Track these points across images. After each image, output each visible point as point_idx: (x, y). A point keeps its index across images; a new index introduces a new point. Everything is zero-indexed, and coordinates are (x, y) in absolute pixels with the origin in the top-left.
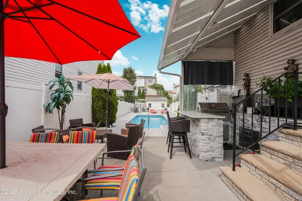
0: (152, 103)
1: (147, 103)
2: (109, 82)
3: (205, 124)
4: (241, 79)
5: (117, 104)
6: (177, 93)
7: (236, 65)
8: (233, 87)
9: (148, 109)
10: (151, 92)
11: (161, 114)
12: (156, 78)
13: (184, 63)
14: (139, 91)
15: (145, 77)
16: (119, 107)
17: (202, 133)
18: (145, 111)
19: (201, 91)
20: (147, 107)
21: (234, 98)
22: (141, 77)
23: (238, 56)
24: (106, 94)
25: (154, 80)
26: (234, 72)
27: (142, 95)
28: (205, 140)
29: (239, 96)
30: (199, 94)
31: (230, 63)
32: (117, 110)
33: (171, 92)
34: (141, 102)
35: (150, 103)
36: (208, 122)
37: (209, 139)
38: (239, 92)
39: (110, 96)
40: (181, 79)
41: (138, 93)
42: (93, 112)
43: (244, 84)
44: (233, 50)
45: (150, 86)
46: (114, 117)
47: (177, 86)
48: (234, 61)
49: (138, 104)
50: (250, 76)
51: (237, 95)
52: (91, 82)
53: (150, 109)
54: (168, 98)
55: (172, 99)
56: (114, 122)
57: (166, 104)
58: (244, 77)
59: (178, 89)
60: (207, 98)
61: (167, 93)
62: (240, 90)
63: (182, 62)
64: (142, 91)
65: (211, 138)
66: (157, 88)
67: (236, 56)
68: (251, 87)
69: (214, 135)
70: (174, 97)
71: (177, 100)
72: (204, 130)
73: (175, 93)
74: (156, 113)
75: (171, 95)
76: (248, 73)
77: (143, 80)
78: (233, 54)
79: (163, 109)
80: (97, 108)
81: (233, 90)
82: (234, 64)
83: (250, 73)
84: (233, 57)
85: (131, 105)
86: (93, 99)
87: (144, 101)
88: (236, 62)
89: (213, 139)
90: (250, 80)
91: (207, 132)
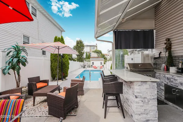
0: (95, 62)
1: (91, 62)
2: (59, 49)
3: (138, 87)
4: (163, 43)
5: (69, 64)
6: (110, 55)
7: (156, 32)
8: (154, 50)
9: (92, 66)
10: (94, 55)
11: (100, 69)
12: (97, 46)
13: (115, 33)
14: (87, 54)
15: (90, 46)
16: (70, 66)
17: (136, 96)
18: (90, 67)
19: (127, 54)
20: (91, 64)
21: (155, 58)
22: (88, 46)
23: (159, 25)
24: (60, 57)
25: (95, 48)
26: (155, 38)
27: (88, 57)
28: (139, 103)
29: (159, 57)
30: (126, 56)
31: (151, 31)
32: (68, 68)
33: (106, 55)
34: (88, 61)
35: (93, 62)
36: (142, 85)
37: (142, 101)
38: (160, 54)
39: (63, 59)
40: (113, 45)
41: (86, 56)
42: (51, 70)
43: (166, 48)
44: (154, 21)
45: (93, 52)
46: (66, 73)
47: (110, 51)
48: (155, 29)
49: (86, 63)
50: (171, 40)
51: (158, 56)
52: (46, 49)
53: (93, 65)
54: (104, 58)
55: (107, 59)
56: (67, 76)
57: (103, 62)
58: (166, 42)
59: (111, 53)
60: (132, 59)
61: (104, 55)
62: (161, 52)
63: (113, 31)
64: (88, 54)
65: (144, 100)
66: (97, 52)
67: (156, 25)
68: (172, 50)
69: (148, 98)
70: (108, 58)
71: (110, 60)
72: (138, 93)
73: (108, 55)
74: (97, 68)
75: (106, 56)
76: (169, 38)
77: (89, 48)
78: (154, 24)
79: (102, 65)
80: (54, 67)
81: (154, 53)
82: (155, 32)
83: (171, 37)
84: (154, 26)
85: (82, 63)
86: (51, 61)
87: (89, 61)
88: (156, 31)
89: (147, 101)
90: (171, 43)
91: (141, 94)
